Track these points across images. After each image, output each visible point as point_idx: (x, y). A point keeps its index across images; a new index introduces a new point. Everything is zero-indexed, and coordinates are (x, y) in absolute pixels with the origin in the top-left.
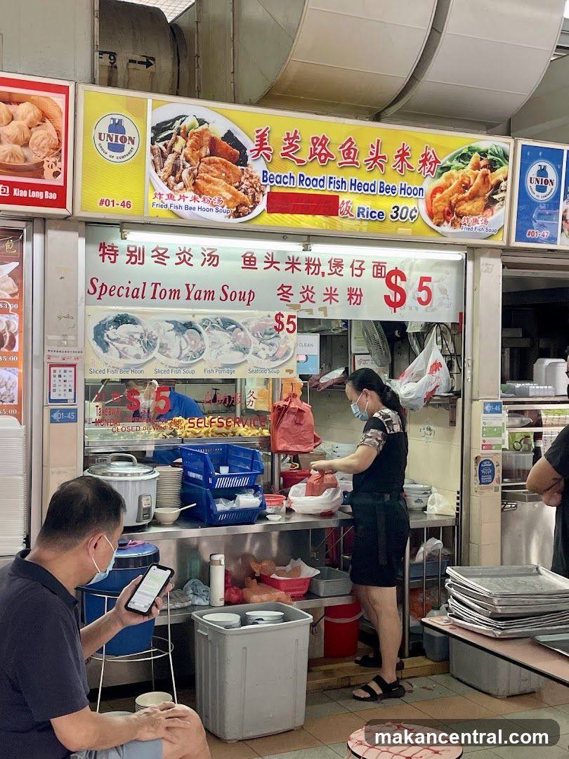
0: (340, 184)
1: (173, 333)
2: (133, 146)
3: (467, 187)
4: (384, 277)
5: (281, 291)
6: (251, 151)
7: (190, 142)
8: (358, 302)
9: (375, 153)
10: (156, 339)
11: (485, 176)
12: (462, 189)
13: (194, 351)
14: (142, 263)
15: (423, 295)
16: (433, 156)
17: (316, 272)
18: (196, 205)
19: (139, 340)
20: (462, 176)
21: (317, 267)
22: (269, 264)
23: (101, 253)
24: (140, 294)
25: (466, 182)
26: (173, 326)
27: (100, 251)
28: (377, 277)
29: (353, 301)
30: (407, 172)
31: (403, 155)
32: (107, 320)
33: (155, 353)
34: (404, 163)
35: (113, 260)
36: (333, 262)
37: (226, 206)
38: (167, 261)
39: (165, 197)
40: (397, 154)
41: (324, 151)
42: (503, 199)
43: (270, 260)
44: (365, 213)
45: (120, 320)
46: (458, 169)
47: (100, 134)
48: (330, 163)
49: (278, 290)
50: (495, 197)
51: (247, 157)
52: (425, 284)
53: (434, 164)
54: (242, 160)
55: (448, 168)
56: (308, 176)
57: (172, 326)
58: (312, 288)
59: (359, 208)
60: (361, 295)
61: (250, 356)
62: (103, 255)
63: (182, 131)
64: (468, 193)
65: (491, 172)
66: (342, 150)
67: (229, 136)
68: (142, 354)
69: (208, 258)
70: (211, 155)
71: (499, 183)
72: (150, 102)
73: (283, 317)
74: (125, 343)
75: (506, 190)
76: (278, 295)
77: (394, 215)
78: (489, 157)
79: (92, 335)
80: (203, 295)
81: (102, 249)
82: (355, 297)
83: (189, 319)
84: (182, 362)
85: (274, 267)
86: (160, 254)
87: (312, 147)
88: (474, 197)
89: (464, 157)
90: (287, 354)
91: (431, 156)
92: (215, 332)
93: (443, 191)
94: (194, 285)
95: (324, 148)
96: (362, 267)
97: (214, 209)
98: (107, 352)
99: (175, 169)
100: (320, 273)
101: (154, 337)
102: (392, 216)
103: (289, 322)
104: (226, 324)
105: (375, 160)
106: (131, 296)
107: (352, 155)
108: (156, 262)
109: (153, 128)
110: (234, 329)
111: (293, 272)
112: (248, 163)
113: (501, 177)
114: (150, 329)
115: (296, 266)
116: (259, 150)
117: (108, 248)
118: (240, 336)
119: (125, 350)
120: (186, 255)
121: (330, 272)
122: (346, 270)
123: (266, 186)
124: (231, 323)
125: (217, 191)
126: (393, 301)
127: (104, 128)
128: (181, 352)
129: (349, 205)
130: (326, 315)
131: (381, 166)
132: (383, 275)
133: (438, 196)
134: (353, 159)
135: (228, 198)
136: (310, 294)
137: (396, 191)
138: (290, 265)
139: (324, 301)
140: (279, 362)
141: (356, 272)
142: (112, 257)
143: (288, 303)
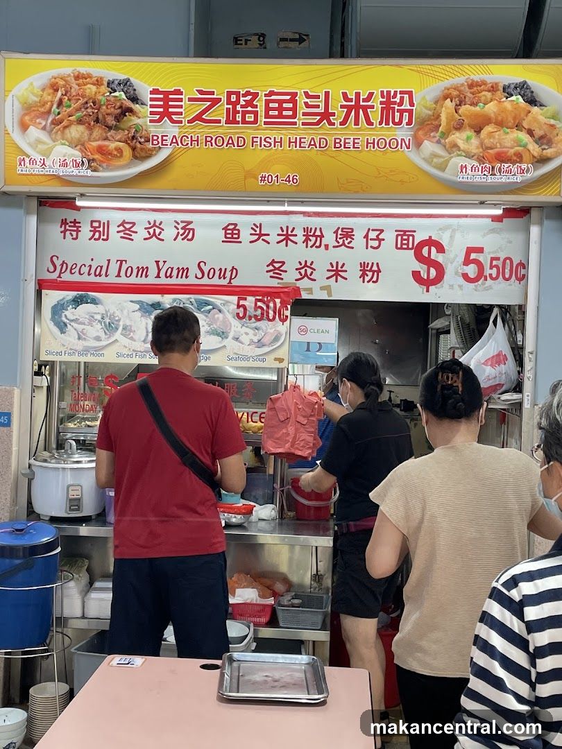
1: (139, 314)
4: (411, 249)
8: (374, 279)
10: (119, 320)
14: (107, 239)
15: (472, 270)
17: (318, 244)
19: (99, 321)
21: (319, 239)
22: (256, 237)
23: (63, 229)
24: (103, 272)
26: (138, 306)
27: (61, 227)
28: (401, 248)
29: (367, 278)
32: (65, 300)
33: (118, 335)
35: (75, 236)
36: (340, 232)
38: (134, 236)
43: (258, 232)
45: (80, 299)
49: (268, 266)
52: (473, 256)
58: (311, 264)
60: (379, 271)
61: (229, 342)
62: (64, 232)
68: (102, 336)
69: (181, 231)
74: (84, 324)
76: (267, 272)
79: (50, 316)
80: (175, 273)
81: (63, 226)
82: (370, 274)
83: (157, 298)
85: (263, 240)
86: (126, 229)
90: (276, 339)
94: (165, 262)
96: (380, 237)
98: (64, 333)
100: (323, 246)
101: (117, 318)
104: (202, 305)
106: (93, 275)
108: (122, 237)
110: (211, 309)
111: (287, 245)
114: (112, 309)
115: (291, 238)
117: (70, 224)
118: (218, 318)
119: (85, 331)
120: (156, 229)
121: (337, 244)
122: (358, 242)
124: (208, 303)
126: (426, 278)
130: (330, 294)
132: (410, 246)
136: (309, 271)
138: (283, 237)
139: (328, 278)
140: (266, 349)
141: (371, 243)
142: (74, 233)
143: (280, 281)
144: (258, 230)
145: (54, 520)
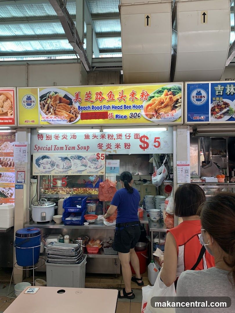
0: (108, 107)
1: (61, 161)
2: (34, 103)
3: (162, 103)
5: (99, 146)
6: (74, 100)
7: (52, 100)
8: (129, 148)
9: (121, 95)
10: (55, 163)
11: (171, 98)
12: (160, 104)
13: (68, 166)
14: (51, 140)
16: (146, 93)
17: (112, 138)
18: (56, 119)
19: (50, 163)
20: (160, 99)
22: (94, 137)
24: (50, 149)
25: (162, 101)
28: (136, 139)
29: (126, 148)
30: (135, 100)
31: (133, 94)
32: (39, 158)
33: (55, 167)
34: (134, 97)
36: (118, 135)
37: (66, 119)
38: (59, 138)
39: (45, 118)
40: (130, 94)
41: (101, 97)
42: (180, 106)
44: (119, 117)
45: (44, 157)
46: (158, 97)
47: (24, 101)
48: (104, 101)
50: (176, 105)
51: (72, 102)
52: (157, 140)
53: (147, 96)
54: (71, 103)
55: (153, 97)
56: (95, 106)
57: (60, 159)
58: (110, 144)
59: (116, 115)
60: (130, 145)
61: (87, 168)
62: (39, 138)
63: (49, 97)
64: (163, 105)
65: (174, 96)
66: (108, 96)
67: (66, 96)
68: (51, 167)
69: (72, 136)
70: (60, 103)
71: (178, 100)
72: (38, 89)
73: (99, 154)
74: (45, 164)
75: (181, 102)
77: (131, 116)
78: (172, 90)
79: (35, 162)
80: (71, 148)
81: (38, 136)
82: (127, 146)
83: (66, 156)
84: (64, 170)
85: (96, 138)
86: (56, 136)
87: (96, 96)
88: (166, 106)
89: (160, 92)
90: (101, 167)
91: (145, 93)
92: (75, 160)
93: (152, 105)
94: (68, 145)
95: (101, 96)
96: (130, 135)
97: (62, 120)
98: (40, 167)
99: (48, 109)
100: (113, 139)
102: (130, 117)
103: (102, 156)
104: (79, 157)
105: (121, 98)
106: (47, 150)
107: (112, 97)
108: (55, 139)
109: (40, 97)
110: (82, 159)
111: (103, 139)
112: (73, 104)
113: (178, 98)
114: (53, 160)
115: (104, 137)
116: (76, 99)
117: (40, 136)
118: (84, 161)
119: (45, 166)
120: (65, 136)
121: (117, 138)
122: (124, 137)
123: (80, 111)
124: (81, 157)
125: (63, 114)
126: (143, 147)
127: (25, 99)
128: (64, 167)
129: (112, 114)
130: (116, 153)
131: (124, 100)
132: (139, 138)
133: (150, 107)
134: (113, 98)
135: (66, 116)
136: (110, 146)
137: (131, 108)
138: (102, 137)
139: (115, 148)
140: (98, 170)
141: (127, 137)
142: (42, 138)
143: (101, 149)
144: (95, 135)
145: (38, 223)
